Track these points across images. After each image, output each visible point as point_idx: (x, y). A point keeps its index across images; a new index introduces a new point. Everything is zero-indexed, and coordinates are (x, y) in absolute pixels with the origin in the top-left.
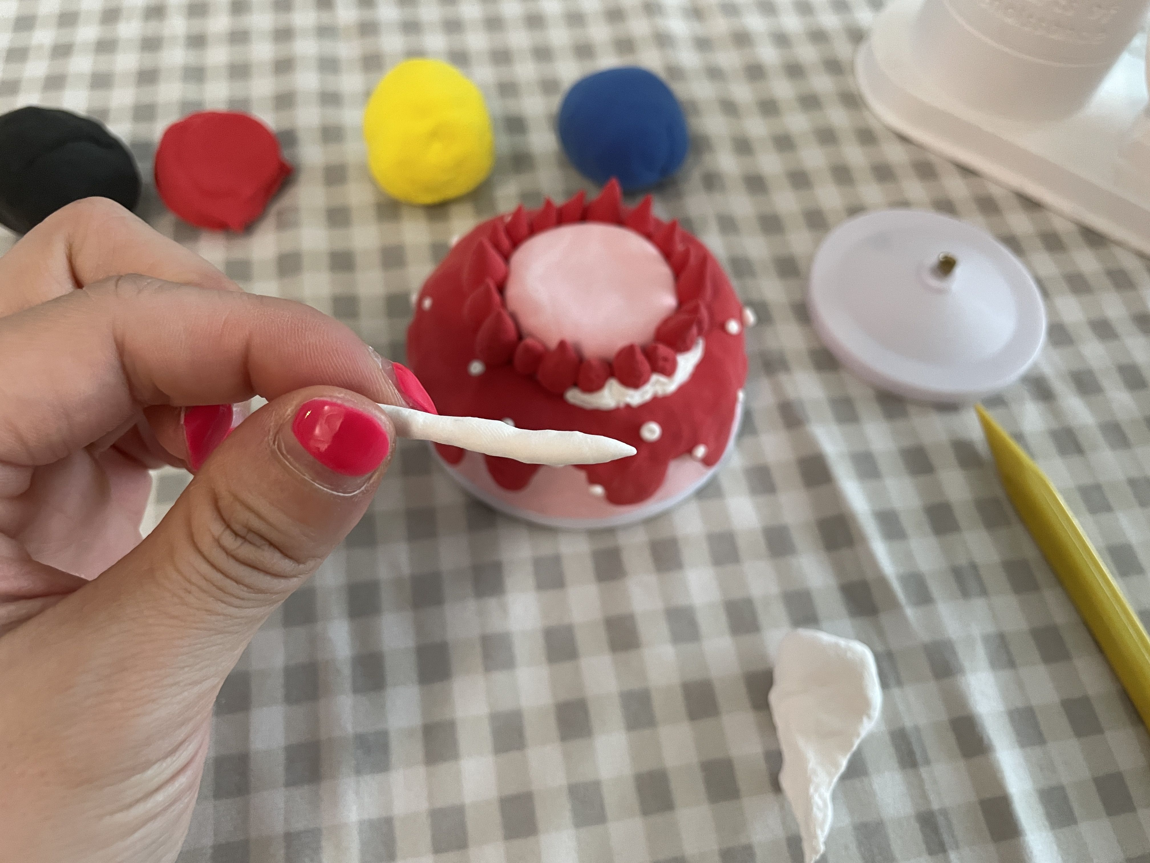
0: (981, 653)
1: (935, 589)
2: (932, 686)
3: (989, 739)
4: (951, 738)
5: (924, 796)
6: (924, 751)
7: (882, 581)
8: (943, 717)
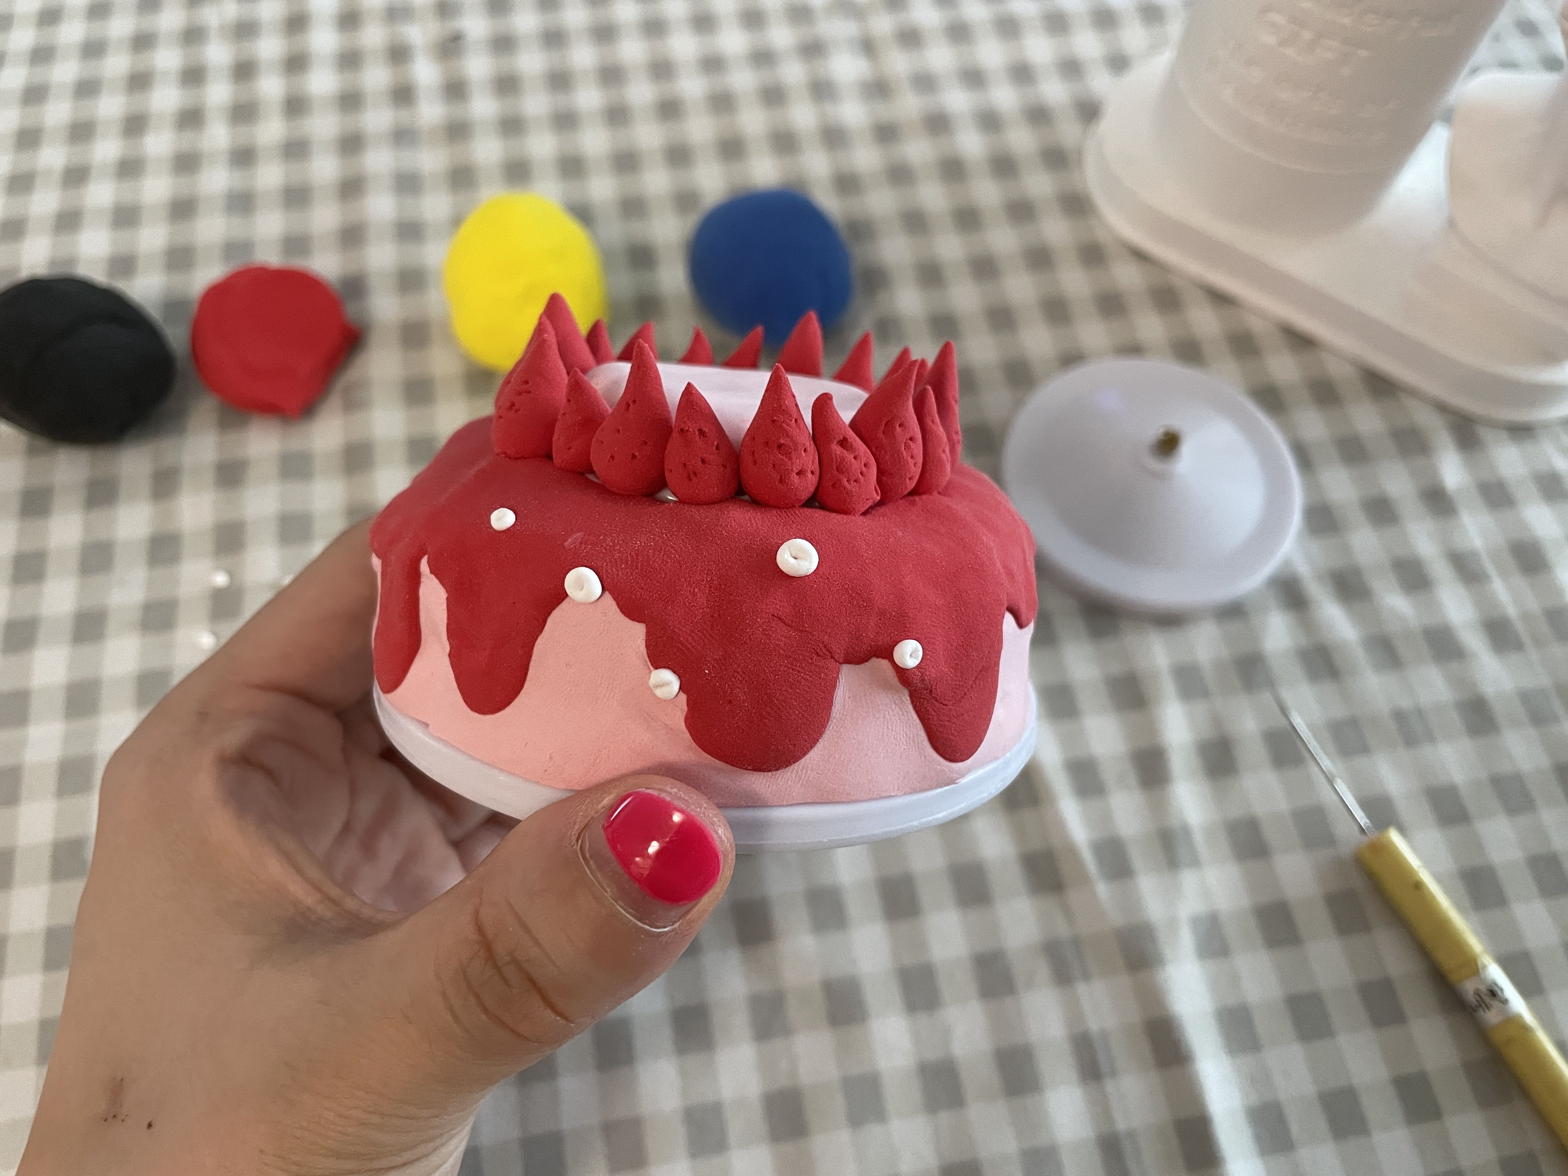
0: (1187, 939)
2: (1125, 979)
3: (1189, 1045)
4: (1144, 1044)
5: (1108, 1115)
6: (1111, 1059)
8: (1136, 1018)
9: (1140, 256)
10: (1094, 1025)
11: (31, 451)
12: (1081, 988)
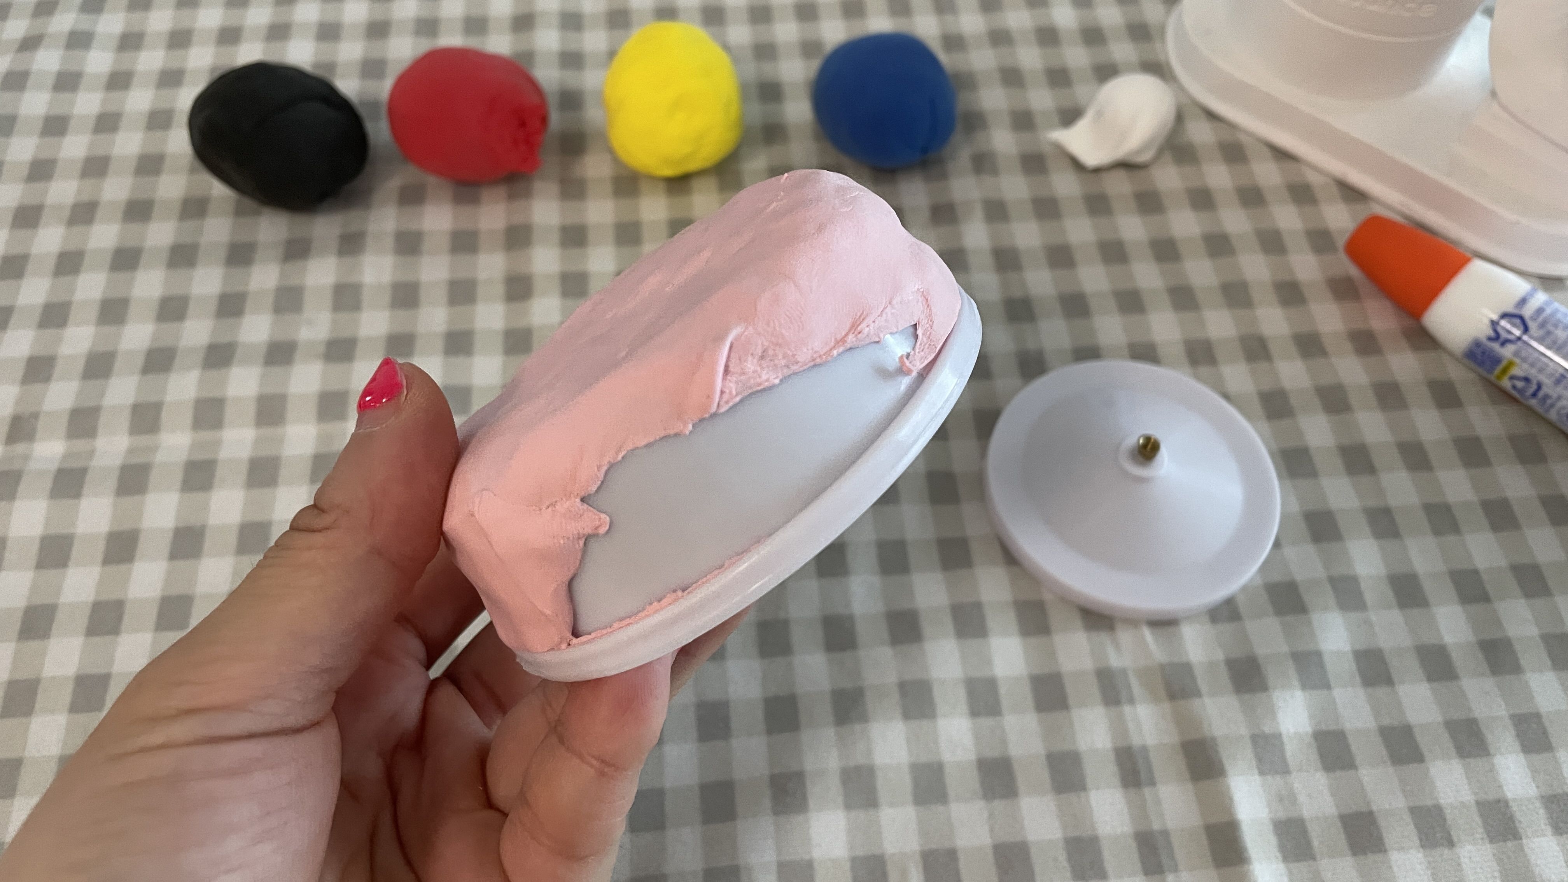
4: (1182, 761)
5: (1145, 816)
8: (1174, 739)
9: (1211, 116)
10: (1136, 741)
11: (239, 212)
12: (1127, 709)
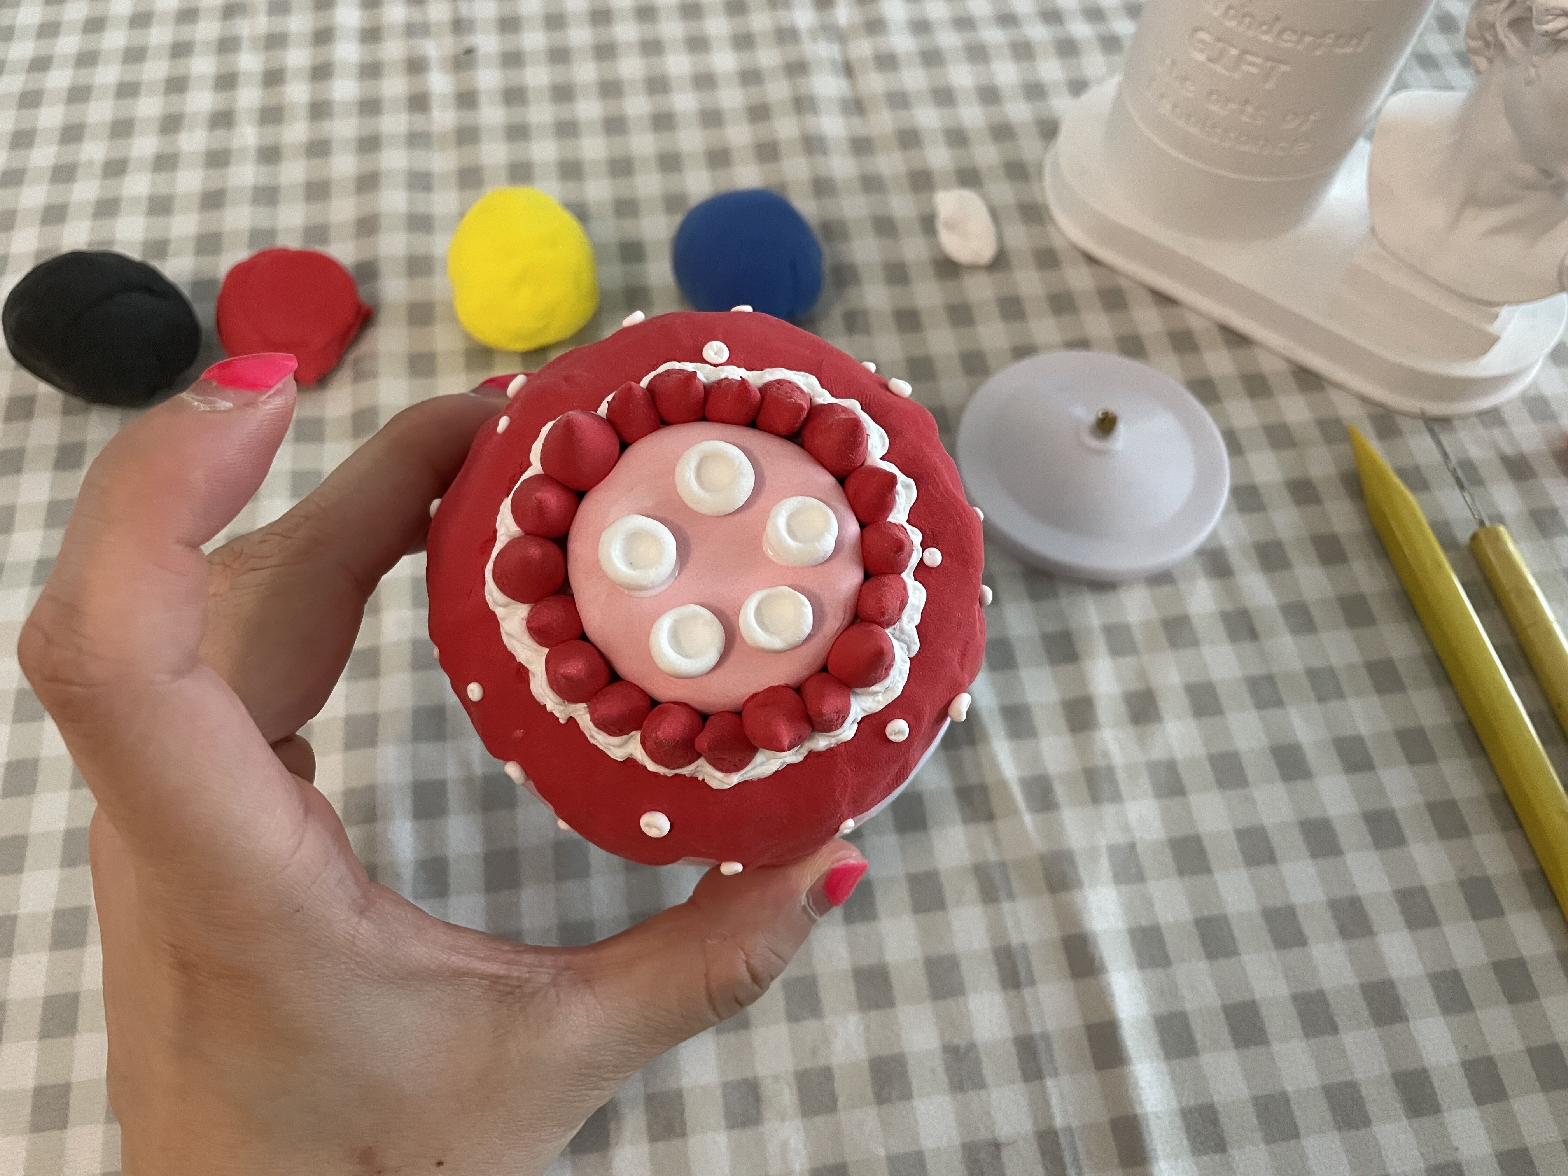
0: (1105, 866)
1: (1060, 792)
2: (1046, 899)
3: (1101, 958)
4: (1062, 958)
5: (1025, 1019)
6: (1030, 971)
7: (1003, 784)
8: (1055, 934)
10: (1015, 940)
11: (67, 410)
12: (1006, 906)
